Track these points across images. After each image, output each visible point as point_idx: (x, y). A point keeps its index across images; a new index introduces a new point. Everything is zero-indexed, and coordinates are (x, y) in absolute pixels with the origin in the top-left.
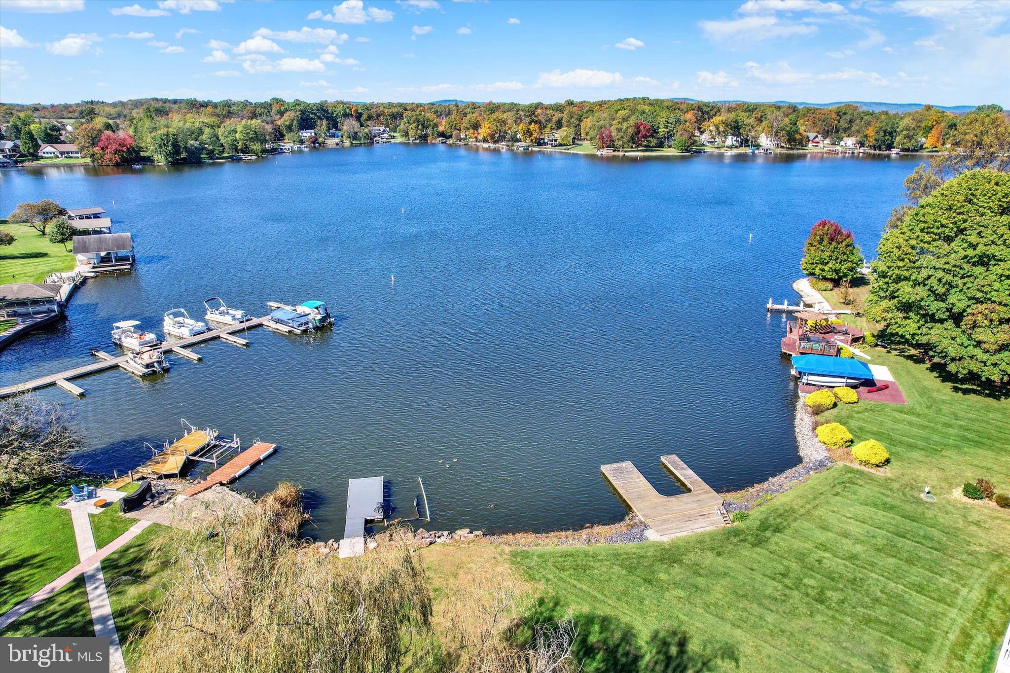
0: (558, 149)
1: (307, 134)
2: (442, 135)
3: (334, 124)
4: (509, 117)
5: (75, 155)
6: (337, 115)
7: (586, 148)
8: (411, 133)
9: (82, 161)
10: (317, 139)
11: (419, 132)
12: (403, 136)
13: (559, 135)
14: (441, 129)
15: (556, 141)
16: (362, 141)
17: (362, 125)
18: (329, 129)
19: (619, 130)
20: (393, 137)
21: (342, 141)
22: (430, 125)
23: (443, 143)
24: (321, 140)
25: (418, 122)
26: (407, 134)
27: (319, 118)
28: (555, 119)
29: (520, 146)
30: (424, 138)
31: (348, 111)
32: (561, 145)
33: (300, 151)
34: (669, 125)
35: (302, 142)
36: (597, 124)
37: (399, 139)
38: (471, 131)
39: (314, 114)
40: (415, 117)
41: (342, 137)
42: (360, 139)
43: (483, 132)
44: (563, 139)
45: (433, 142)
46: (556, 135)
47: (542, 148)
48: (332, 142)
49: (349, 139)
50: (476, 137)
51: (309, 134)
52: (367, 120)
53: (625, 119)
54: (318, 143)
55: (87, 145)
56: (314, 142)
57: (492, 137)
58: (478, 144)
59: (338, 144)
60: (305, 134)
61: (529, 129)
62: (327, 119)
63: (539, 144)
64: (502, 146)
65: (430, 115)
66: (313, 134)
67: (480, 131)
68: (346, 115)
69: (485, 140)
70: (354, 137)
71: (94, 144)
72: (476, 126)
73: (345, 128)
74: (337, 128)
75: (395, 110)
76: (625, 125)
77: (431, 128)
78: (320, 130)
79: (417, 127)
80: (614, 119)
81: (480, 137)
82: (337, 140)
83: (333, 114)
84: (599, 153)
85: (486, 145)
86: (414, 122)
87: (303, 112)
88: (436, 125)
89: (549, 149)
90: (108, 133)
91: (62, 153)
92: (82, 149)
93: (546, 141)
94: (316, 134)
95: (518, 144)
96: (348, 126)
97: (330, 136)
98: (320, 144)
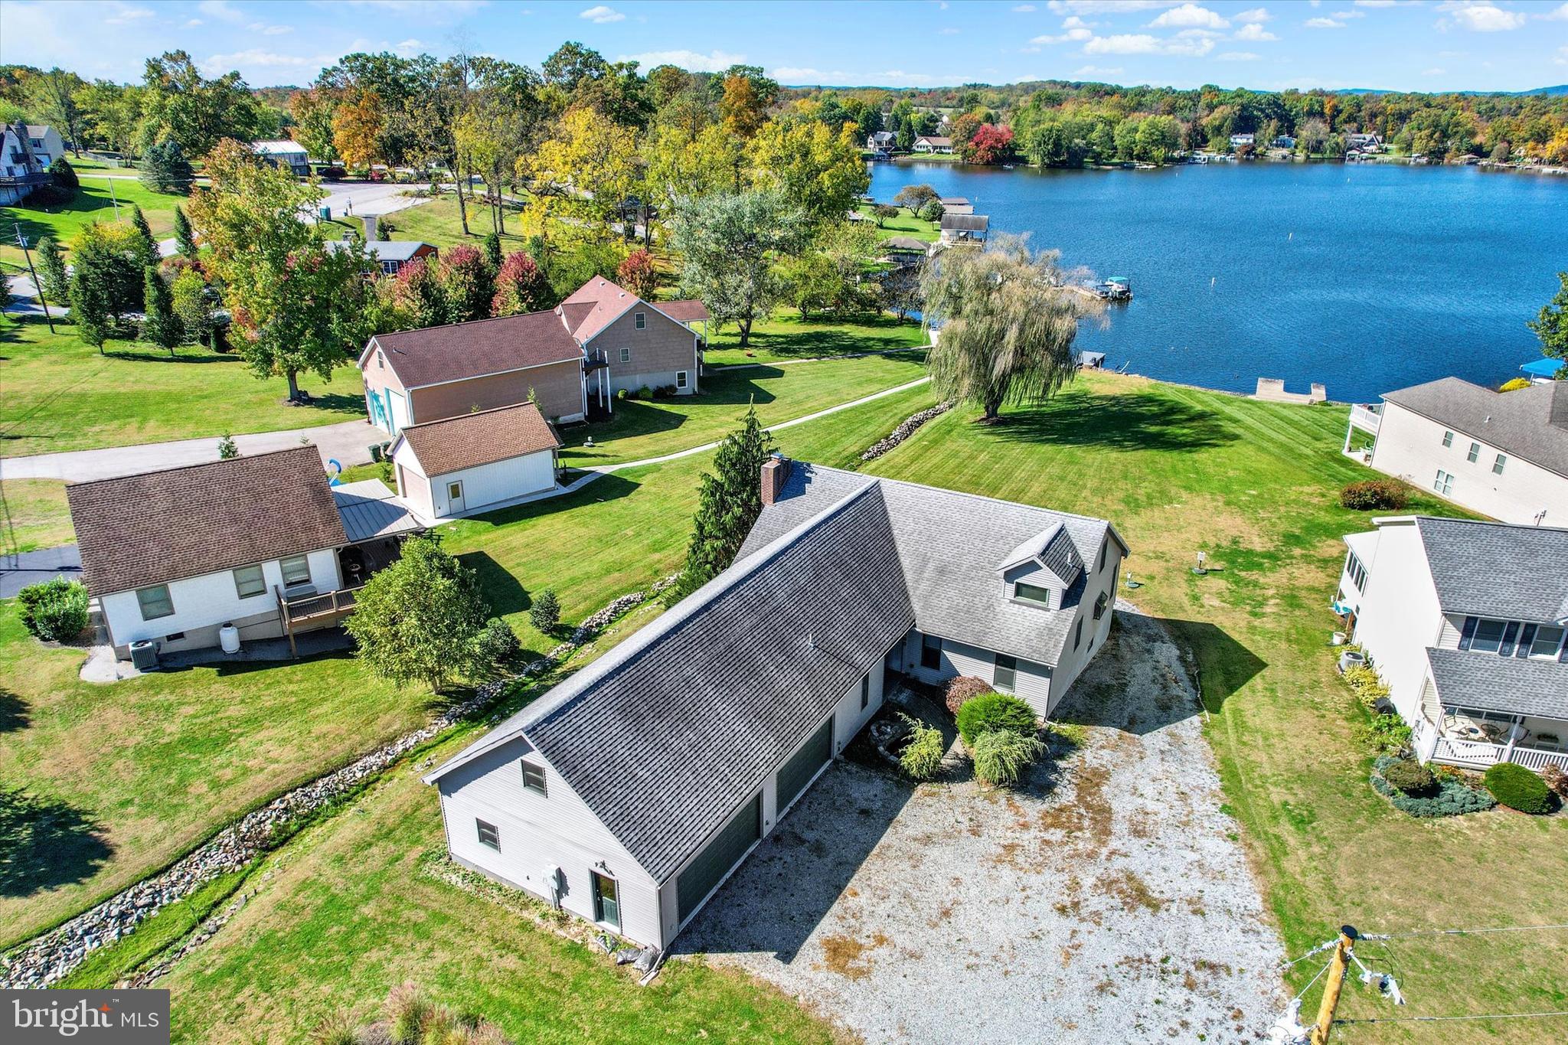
1: (1241, 140)
2: (1476, 150)
3: (1288, 127)
5: (947, 151)
6: (1297, 114)
8: (1417, 145)
9: (952, 158)
10: (1254, 148)
11: (1432, 143)
12: (1401, 149)
14: (1478, 140)
16: (1326, 156)
17: (1333, 130)
18: (1279, 133)
20: (1385, 151)
21: (1293, 154)
22: (1457, 132)
23: (1470, 163)
24: (1259, 150)
25: (1436, 127)
26: (1409, 147)
27: (1267, 116)
30: (1437, 155)
31: (1317, 107)
33: (1224, 162)
35: (1230, 151)
37: (1395, 154)
38: (1532, 144)
39: (1262, 111)
40: (1431, 119)
41: (1296, 147)
42: (1323, 152)
43: (1554, 146)
45: (1454, 161)
48: (1276, 154)
49: (1305, 151)
50: (1536, 156)
51: (1245, 141)
52: (1346, 122)
54: (1254, 154)
55: (962, 139)
56: (1248, 153)
58: (1537, 167)
59: (1285, 157)
60: (1239, 141)
62: (1280, 118)
65: (1466, 116)
66: (1251, 141)
67: (1549, 145)
68: (1311, 114)
69: (1552, 162)
70: (1316, 147)
71: (969, 139)
72: (1543, 137)
73: (1304, 133)
74: (1291, 134)
75: (1404, 106)
77: (1458, 137)
78: (1264, 135)
79: (1431, 136)
81: (1547, 155)
82: (1285, 152)
83: (1291, 111)
85: (1549, 170)
86: (1429, 127)
87: (1244, 108)
88: (1472, 134)
90: (987, 125)
91: (935, 148)
92: (956, 143)
94: (1255, 141)
96: (1310, 130)
97: (1277, 146)
98: (1256, 156)
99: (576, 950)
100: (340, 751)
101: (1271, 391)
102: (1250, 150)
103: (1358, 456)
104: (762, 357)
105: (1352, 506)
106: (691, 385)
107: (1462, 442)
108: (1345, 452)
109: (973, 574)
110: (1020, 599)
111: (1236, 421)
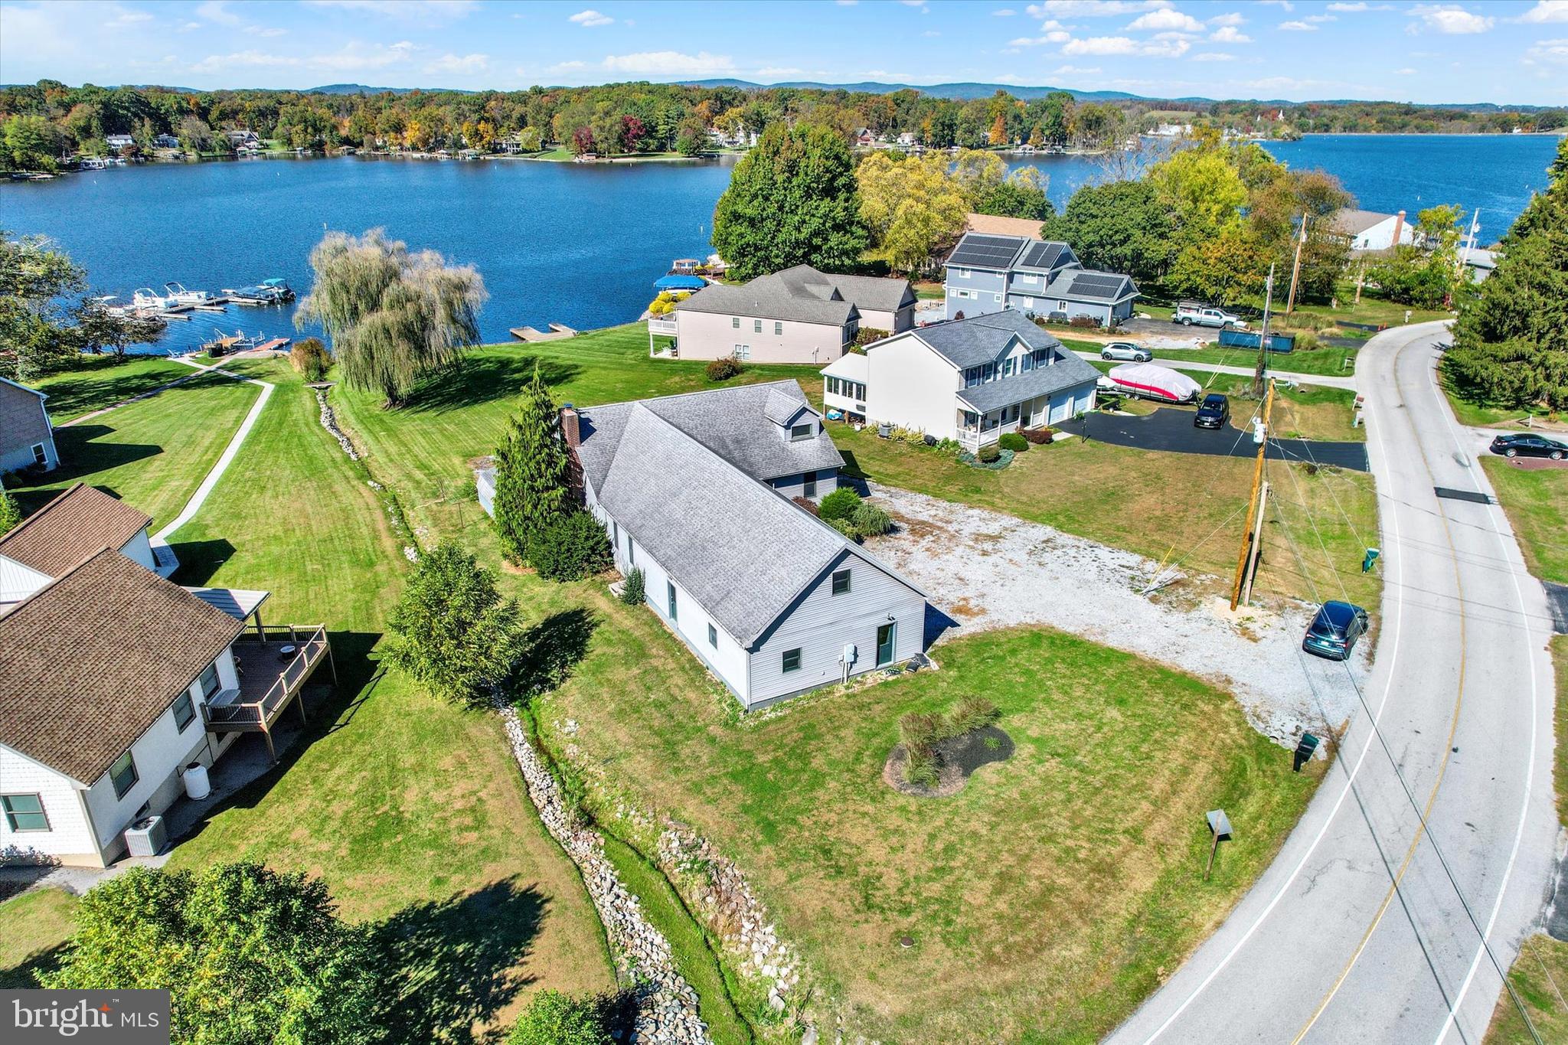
0: (521, 158)
1: (119, 141)
2: (346, 141)
3: (163, 125)
4: (447, 112)
6: (167, 111)
7: (562, 154)
8: (297, 140)
10: (139, 150)
11: (309, 137)
12: (283, 144)
13: (521, 137)
14: (343, 132)
15: (518, 145)
16: (218, 153)
17: (212, 128)
18: (156, 135)
19: (602, 129)
20: (267, 147)
21: (184, 153)
22: (325, 126)
23: (349, 154)
24: (146, 151)
25: (305, 121)
26: (289, 142)
27: (135, 115)
28: (515, 115)
29: (468, 154)
30: (318, 147)
31: (185, 104)
32: (525, 151)
33: (114, 166)
34: (670, 120)
35: (114, 154)
36: (572, 121)
37: (277, 149)
38: (392, 134)
39: (127, 109)
40: (298, 115)
41: (181, 145)
42: (212, 150)
43: (411, 135)
44: (527, 144)
45: (334, 152)
46: (518, 138)
47: (499, 157)
48: (166, 154)
49: (194, 150)
50: (400, 144)
51: (123, 142)
52: (221, 120)
53: (607, 114)
54: (142, 156)
56: (135, 154)
57: (425, 142)
58: (404, 153)
59: (177, 158)
60: (115, 142)
61: (477, 130)
62: (150, 116)
63: (495, 151)
64: (441, 154)
65: (323, 112)
66: (130, 142)
67: (405, 134)
68: (183, 112)
69: (415, 148)
70: (203, 145)
72: (399, 128)
73: (185, 132)
74: (170, 133)
75: (263, 104)
76: (608, 122)
77: (327, 131)
78: (142, 135)
79: (305, 130)
80: (594, 114)
81: (407, 144)
82: (175, 151)
83: (158, 108)
84: (577, 160)
85: (417, 155)
86: (300, 122)
87: (106, 105)
88: (335, 128)
89: (509, 157)
93: (504, 146)
94: (134, 141)
95: (463, 151)
96: (190, 127)
97: (160, 145)
98: (145, 157)
102: (135, 152)
103: (666, 354)
107: (747, 322)
108: (652, 355)
110: (795, 438)
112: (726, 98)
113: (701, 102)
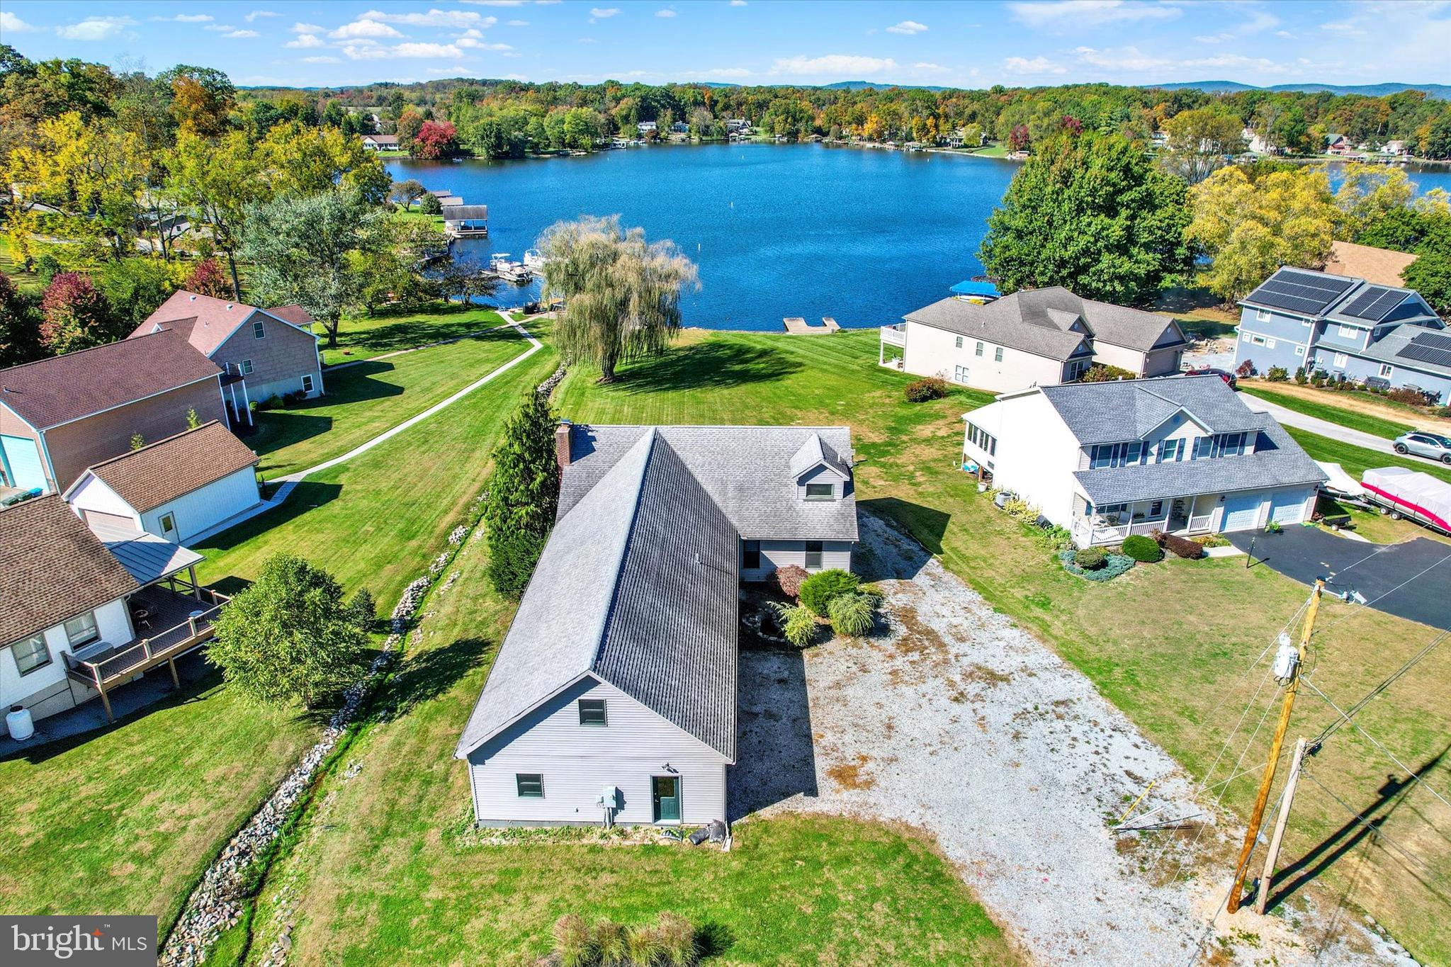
0: (964, 152)
1: (646, 127)
2: (819, 131)
3: (681, 113)
4: (902, 107)
5: (393, 148)
6: (686, 103)
7: (1000, 151)
8: (778, 128)
9: (401, 154)
10: (658, 134)
11: (788, 126)
12: (766, 131)
13: (963, 133)
14: (818, 123)
15: (960, 140)
16: (714, 138)
17: (715, 117)
18: (675, 121)
19: (1037, 127)
20: (755, 133)
21: (690, 137)
22: (801, 118)
23: (817, 141)
24: (663, 134)
25: (788, 113)
26: (772, 130)
27: (663, 107)
28: (968, 111)
29: (912, 146)
30: (793, 135)
31: (699, 98)
32: (966, 146)
33: (637, 147)
34: (1113, 122)
35: (640, 137)
36: (1011, 119)
37: (762, 136)
38: (854, 126)
39: (657, 101)
40: (783, 107)
41: (690, 131)
42: (712, 135)
43: (869, 127)
44: (969, 139)
45: (805, 140)
46: (959, 133)
47: (940, 150)
48: (676, 138)
49: (697, 135)
50: (859, 135)
51: (649, 127)
52: (723, 110)
53: (1047, 114)
54: (659, 138)
55: (408, 136)
56: (654, 138)
57: (880, 134)
58: (861, 143)
59: (683, 140)
60: (644, 127)
61: (925, 124)
62: (673, 108)
63: (939, 145)
64: (889, 146)
65: (805, 104)
66: (654, 127)
67: (866, 126)
68: (697, 103)
69: (871, 139)
70: (706, 131)
71: (414, 136)
72: (860, 121)
73: (694, 120)
74: (684, 121)
75: (760, 97)
76: (1046, 121)
77: (804, 121)
78: (663, 122)
79: (786, 120)
80: (1034, 113)
81: (866, 134)
82: (683, 135)
83: (680, 101)
84: (1009, 157)
85: (870, 145)
86: (783, 114)
87: (644, 99)
88: (812, 118)
89: (948, 151)
90: (428, 122)
91: (380, 146)
92: (402, 140)
93: (948, 140)
94: (657, 127)
95: (910, 144)
96: (699, 117)
97: (675, 130)
98: (661, 140)
99: (651, 850)
100: (253, 785)
101: (798, 327)
102: (655, 135)
103: (893, 365)
104: (360, 354)
105: (916, 400)
106: (318, 387)
107: (970, 343)
108: (881, 364)
109: (766, 486)
110: (811, 497)
111: (792, 353)
112: (1185, 100)
113: (1158, 104)
